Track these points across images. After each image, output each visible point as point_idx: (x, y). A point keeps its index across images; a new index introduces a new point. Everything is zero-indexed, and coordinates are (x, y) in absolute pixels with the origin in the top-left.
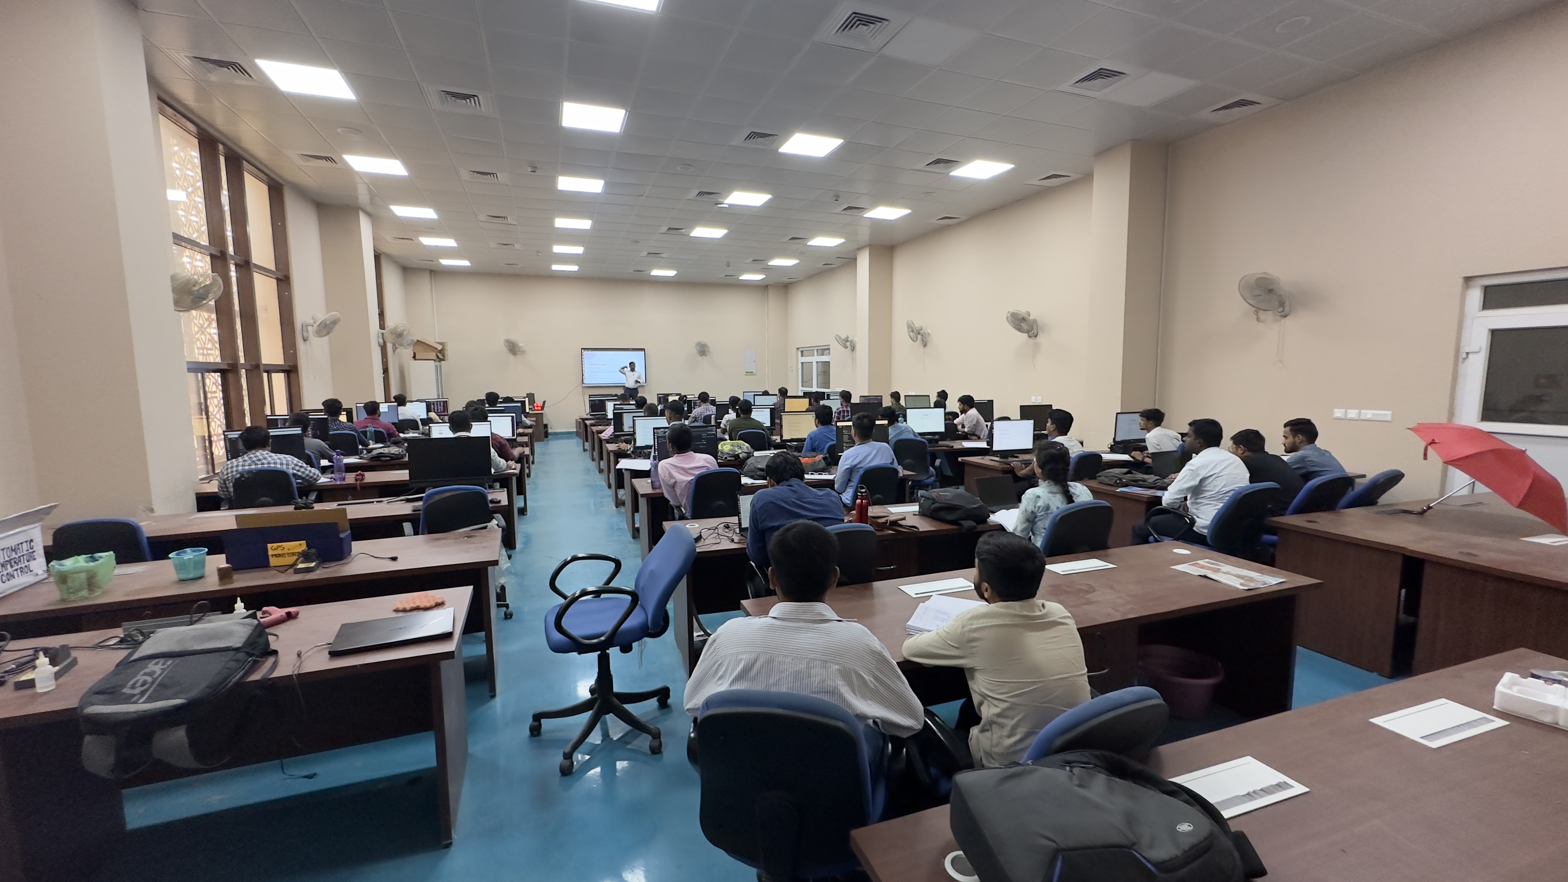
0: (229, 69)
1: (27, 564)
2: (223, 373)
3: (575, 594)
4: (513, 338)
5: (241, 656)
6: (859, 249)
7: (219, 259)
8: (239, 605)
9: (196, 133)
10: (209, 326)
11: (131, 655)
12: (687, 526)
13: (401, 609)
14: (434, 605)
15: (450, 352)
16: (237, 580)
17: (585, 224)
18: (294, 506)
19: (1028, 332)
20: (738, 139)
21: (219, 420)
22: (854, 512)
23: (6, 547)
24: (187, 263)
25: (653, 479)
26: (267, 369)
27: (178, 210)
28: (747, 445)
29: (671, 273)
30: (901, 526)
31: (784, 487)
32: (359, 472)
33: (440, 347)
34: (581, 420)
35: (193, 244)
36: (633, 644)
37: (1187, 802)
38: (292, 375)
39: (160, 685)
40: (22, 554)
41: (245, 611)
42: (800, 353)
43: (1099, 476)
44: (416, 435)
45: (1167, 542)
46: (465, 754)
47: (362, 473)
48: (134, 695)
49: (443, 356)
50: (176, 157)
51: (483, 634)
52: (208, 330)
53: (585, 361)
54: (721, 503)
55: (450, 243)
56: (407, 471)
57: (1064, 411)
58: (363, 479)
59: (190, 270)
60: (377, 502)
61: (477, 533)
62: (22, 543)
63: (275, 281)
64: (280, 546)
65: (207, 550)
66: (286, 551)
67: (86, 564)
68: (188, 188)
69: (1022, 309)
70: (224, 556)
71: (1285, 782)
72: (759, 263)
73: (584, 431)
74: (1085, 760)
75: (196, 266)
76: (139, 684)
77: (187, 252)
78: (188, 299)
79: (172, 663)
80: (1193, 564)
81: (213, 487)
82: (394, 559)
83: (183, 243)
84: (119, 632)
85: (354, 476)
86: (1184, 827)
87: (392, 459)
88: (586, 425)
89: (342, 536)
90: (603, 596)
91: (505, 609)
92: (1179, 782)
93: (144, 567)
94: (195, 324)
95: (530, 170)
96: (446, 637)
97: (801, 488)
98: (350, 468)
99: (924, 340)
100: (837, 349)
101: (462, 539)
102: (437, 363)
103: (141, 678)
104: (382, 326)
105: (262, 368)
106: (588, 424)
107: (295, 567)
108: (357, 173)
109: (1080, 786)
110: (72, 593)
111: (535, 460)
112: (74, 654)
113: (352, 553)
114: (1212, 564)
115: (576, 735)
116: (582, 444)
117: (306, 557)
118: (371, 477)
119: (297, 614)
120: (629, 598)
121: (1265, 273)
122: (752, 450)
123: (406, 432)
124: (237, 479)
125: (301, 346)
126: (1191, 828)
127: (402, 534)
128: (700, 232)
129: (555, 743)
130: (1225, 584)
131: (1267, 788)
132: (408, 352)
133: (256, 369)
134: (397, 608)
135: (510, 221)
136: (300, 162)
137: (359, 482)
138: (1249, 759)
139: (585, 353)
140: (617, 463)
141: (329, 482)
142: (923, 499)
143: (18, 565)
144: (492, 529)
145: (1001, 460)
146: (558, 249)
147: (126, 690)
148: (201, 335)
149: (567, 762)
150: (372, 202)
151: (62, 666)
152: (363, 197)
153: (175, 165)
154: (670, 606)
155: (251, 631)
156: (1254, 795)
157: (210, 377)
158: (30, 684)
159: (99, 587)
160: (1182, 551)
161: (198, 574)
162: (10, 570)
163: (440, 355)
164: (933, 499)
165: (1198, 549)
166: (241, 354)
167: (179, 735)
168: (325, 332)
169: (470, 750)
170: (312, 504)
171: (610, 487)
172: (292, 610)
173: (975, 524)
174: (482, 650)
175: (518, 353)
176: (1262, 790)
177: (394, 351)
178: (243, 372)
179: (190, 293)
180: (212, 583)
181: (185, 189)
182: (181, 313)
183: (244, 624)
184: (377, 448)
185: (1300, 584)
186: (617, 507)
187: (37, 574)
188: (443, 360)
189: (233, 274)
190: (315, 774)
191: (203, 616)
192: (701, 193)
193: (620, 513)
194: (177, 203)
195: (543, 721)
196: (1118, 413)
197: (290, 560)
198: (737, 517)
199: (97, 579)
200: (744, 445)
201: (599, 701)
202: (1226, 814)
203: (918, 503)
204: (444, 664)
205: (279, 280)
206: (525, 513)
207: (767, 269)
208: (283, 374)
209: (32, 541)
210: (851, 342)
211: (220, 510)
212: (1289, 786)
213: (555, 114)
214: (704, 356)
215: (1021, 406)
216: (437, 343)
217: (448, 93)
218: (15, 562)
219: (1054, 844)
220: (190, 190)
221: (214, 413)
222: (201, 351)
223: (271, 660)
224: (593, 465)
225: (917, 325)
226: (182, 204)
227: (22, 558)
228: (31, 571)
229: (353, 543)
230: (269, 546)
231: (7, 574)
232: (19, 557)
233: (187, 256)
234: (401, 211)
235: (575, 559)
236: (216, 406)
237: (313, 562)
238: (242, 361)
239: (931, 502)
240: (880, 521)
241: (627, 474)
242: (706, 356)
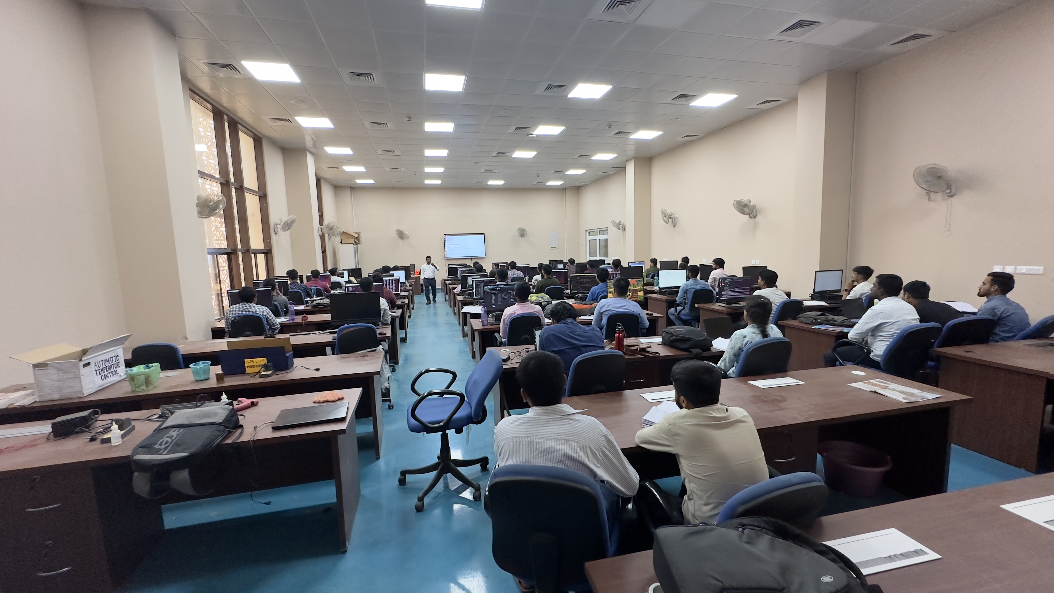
0: (227, 69)
1: (115, 369)
2: (229, 254)
3: (424, 394)
4: (401, 229)
5: (221, 428)
6: (627, 161)
7: (225, 185)
8: (224, 397)
9: (211, 109)
10: (221, 226)
11: (162, 424)
12: (502, 351)
13: (317, 401)
14: (337, 399)
15: (363, 238)
16: (227, 382)
17: (444, 153)
18: (264, 336)
19: (749, 215)
20: (540, 90)
21: (228, 284)
22: (614, 342)
23: (104, 359)
24: (208, 188)
25: (483, 320)
26: (254, 252)
27: (203, 156)
28: (547, 296)
29: (501, 182)
30: (648, 352)
31: (562, 325)
32: (304, 315)
33: (356, 236)
34: (443, 281)
35: (212, 177)
36: (464, 428)
37: (833, 560)
38: (269, 255)
39: (175, 444)
40: (112, 363)
41: (227, 400)
42: (588, 234)
43: (799, 317)
44: (341, 291)
45: (849, 365)
46: (357, 495)
47: (306, 315)
48: (161, 449)
49: (359, 241)
50: (201, 124)
51: (372, 418)
52: (220, 229)
53: (446, 243)
54: (527, 336)
55: (361, 169)
56: (330, 315)
57: (771, 271)
58: (306, 320)
59: (210, 192)
60: (313, 334)
61: (369, 354)
62: (112, 357)
63: (258, 197)
64: (252, 361)
65: (210, 362)
66: (255, 364)
67: (144, 370)
68: (208, 143)
69: (744, 198)
70: (220, 366)
71: (921, 550)
72: (559, 173)
73: (446, 289)
74: (757, 524)
75: (213, 190)
76: (164, 443)
77: (208, 182)
78: (207, 211)
79: (183, 431)
80: (867, 382)
81: (222, 324)
82: (318, 370)
83: (206, 177)
84: (159, 411)
85: (301, 317)
86: (827, 579)
87: (325, 306)
88: (446, 284)
89: (287, 355)
90: (445, 396)
91: (389, 403)
92: (830, 545)
93: (177, 372)
94: (213, 225)
95: (407, 120)
96: (343, 420)
97: (573, 325)
98: (298, 313)
99: (674, 222)
100: (613, 230)
101: (360, 358)
102: (355, 246)
103: (165, 439)
104: (321, 223)
105: (251, 251)
106: (447, 283)
107: (259, 374)
108: (303, 128)
109: (747, 543)
110: (136, 387)
111: (414, 307)
112: (133, 423)
113: (294, 366)
114: (882, 382)
115: (426, 486)
116: (443, 297)
117: (266, 367)
118: (312, 318)
119: (258, 403)
120: (459, 397)
121: (935, 164)
122: (551, 300)
123: (335, 289)
124: (232, 321)
125: (274, 237)
126: (832, 580)
127: (325, 354)
128: (519, 154)
129: (414, 490)
130: (890, 398)
131: (906, 553)
132: (338, 239)
133: (247, 251)
134: (315, 401)
135: (397, 153)
136: (271, 123)
137: (304, 321)
138: (893, 530)
139: (446, 237)
140: (462, 308)
141: (288, 321)
142: (665, 333)
143: (110, 370)
144: (380, 352)
145: (727, 306)
146: (427, 170)
147: (157, 446)
148: (217, 232)
149: (420, 503)
150: (315, 146)
151: (126, 430)
152: (309, 143)
153: (201, 129)
154: (486, 403)
155: (228, 413)
156: (895, 557)
157: (222, 257)
158: (109, 440)
159: (152, 384)
160: (859, 372)
161: (206, 377)
162: (106, 373)
163: (357, 241)
164: (672, 334)
166: (239, 243)
167: (184, 475)
168: (287, 228)
169: (362, 492)
170: (275, 335)
171: (460, 325)
172: (255, 400)
173: (701, 351)
174: (371, 429)
175: (405, 238)
176: (901, 554)
177: (329, 239)
178: (240, 254)
179: (208, 206)
180: (213, 383)
181: (206, 144)
182: (205, 219)
183: (224, 409)
184: (317, 299)
185: (953, 399)
186: (463, 338)
187: (121, 376)
188: (359, 244)
189: (234, 193)
190: (270, 502)
191: (203, 403)
192: (517, 128)
193: (465, 342)
194: (201, 153)
195: (407, 475)
196: (816, 272)
197: (256, 370)
198: (534, 345)
199: (150, 379)
200: (546, 296)
201: (441, 465)
202: (865, 572)
203: (661, 336)
204: (341, 437)
205: (260, 197)
206: (406, 341)
207: (564, 177)
208: (263, 255)
209: (118, 356)
210: (623, 225)
211: (224, 338)
212: (924, 553)
213: (420, 82)
214: (523, 237)
215: (743, 267)
216: (355, 233)
217: (354, 73)
218: (109, 368)
219: (720, 584)
220: (209, 144)
221: (225, 279)
222: (217, 242)
223: (239, 431)
224: (450, 310)
225: (669, 211)
226: (205, 153)
227: (112, 366)
228: (117, 374)
229: (294, 359)
230: (246, 360)
231: (105, 375)
232: (111, 365)
233: (208, 184)
234: (331, 150)
235: (427, 371)
236: (226, 275)
237: (270, 371)
238: (239, 247)
239: (670, 335)
240: (633, 348)
241: (468, 316)
242: (525, 237)
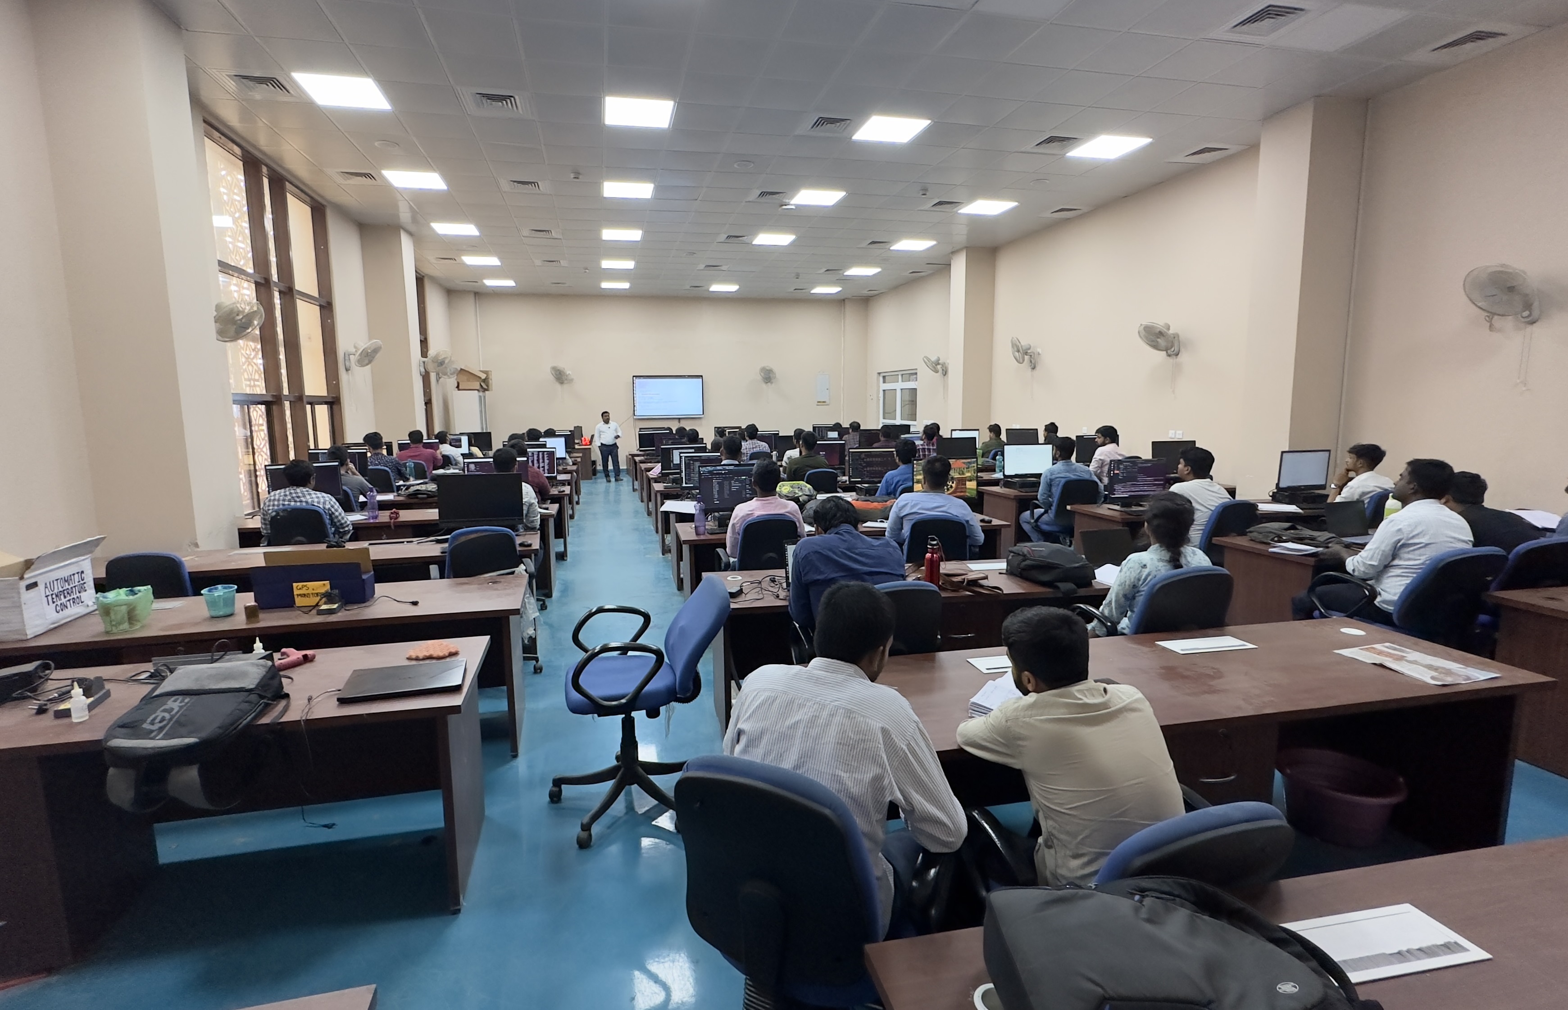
0: (267, 85)
1: (78, 595)
2: (268, 404)
3: (594, 649)
4: (561, 365)
5: (253, 697)
6: (954, 252)
7: (263, 286)
8: (258, 646)
9: (241, 155)
10: (255, 357)
11: (154, 690)
12: (729, 578)
13: (414, 657)
14: (447, 654)
15: (494, 381)
16: (263, 620)
17: (635, 235)
18: (326, 544)
19: (1166, 350)
20: (805, 127)
21: (266, 454)
22: (923, 568)
23: (60, 577)
24: (235, 291)
25: (698, 524)
26: (310, 400)
27: (226, 236)
28: (809, 486)
29: (733, 288)
30: (982, 586)
31: (832, 535)
32: (394, 510)
33: (483, 376)
34: (630, 457)
35: (241, 272)
36: (661, 708)
38: (335, 407)
39: (177, 722)
40: (74, 585)
41: (263, 651)
42: (881, 379)
43: (1251, 532)
44: (457, 471)
45: (1336, 617)
46: (480, 817)
47: (396, 511)
48: (152, 731)
49: (487, 386)
50: (224, 181)
51: (505, 688)
52: (255, 361)
53: (637, 390)
54: (771, 554)
55: (493, 261)
56: (437, 510)
57: (1202, 449)
58: (397, 518)
59: (237, 298)
60: (407, 542)
61: (502, 579)
62: (74, 574)
63: (318, 308)
64: (305, 586)
65: (236, 587)
66: (310, 591)
67: (127, 598)
68: (235, 213)
69: (1159, 321)
70: (252, 594)
71: (1456, 943)
72: (833, 273)
73: (636, 470)
74: (1165, 888)
75: (243, 295)
76: (157, 721)
77: (235, 280)
78: (232, 329)
79: (189, 701)
80: (1367, 648)
81: (255, 523)
82: (415, 603)
83: (230, 272)
84: (150, 667)
85: (389, 514)
86: (1287, 988)
87: (429, 496)
88: (635, 463)
89: (364, 577)
90: (630, 653)
91: (534, 662)
92: (1293, 930)
93: (181, 602)
94: (242, 354)
95: (572, 177)
96: (455, 690)
97: (852, 537)
98: (383, 506)
99: (1033, 362)
100: (925, 373)
101: (486, 585)
102: (481, 394)
103: (160, 714)
104: (424, 353)
105: (305, 400)
106: (637, 461)
107: (317, 608)
108: (396, 189)
110: (113, 625)
111: (580, 500)
112: (108, 686)
113: (375, 596)
114: (1395, 649)
115: (596, 805)
116: (631, 484)
117: (329, 597)
118: (407, 516)
119: (314, 657)
120: (654, 656)
121: (1503, 265)
122: (815, 493)
124: (272, 518)
125: (343, 376)
126: (1297, 991)
127: (427, 577)
128: (764, 239)
129: (576, 811)
131: (1429, 948)
132: (452, 382)
133: (299, 400)
134: (411, 656)
135: (554, 234)
136: (340, 180)
137: (393, 520)
138: (1407, 907)
139: (637, 381)
140: (663, 504)
141: (365, 519)
142: (1012, 554)
143: (70, 596)
144: (520, 576)
145: (1123, 509)
146: (606, 264)
147: (146, 726)
148: (248, 365)
149: (584, 835)
150: (414, 220)
151: (97, 696)
152: (405, 216)
153: (222, 190)
154: (700, 667)
155: (264, 673)
156: (1408, 955)
157: (257, 409)
158: (67, 713)
159: (139, 621)
160: (1354, 631)
161: (229, 612)
162: (63, 600)
163: (484, 385)
164: (1024, 556)
165: (1376, 630)
166: (285, 385)
167: (192, 774)
168: (367, 362)
169: (487, 812)
170: (345, 542)
171: (657, 532)
172: (309, 652)
173: (1076, 587)
174: (503, 706)
175: (566, 382)
176: (1421, 949)
177: (438, 381)
178: (287, 404)
179: (233, 322)
180: (239, 622)
181: (232, 215)
182: (228, 344)
183: (257, 665)
184: (416, 484)
185: (1521, 682)
186: (663, 554)
187: (88, 606)
188: (487, 390)
189: (277, 301)
190: (334, 824)
191: (224, 655)
192: (763, 194)
193: (666, 561)
194: (223, 231)
195: (563, 786)
196: (1283, 452)
197: (313, 601)
198: (784, 570)
199: (135, 613)
200: (806, 487)
201: (622, 770)
203: (1005, 560)
204: (452, 719)
205: (322, 307)
206: (565, 558)
207: (844, 281)
208: (326, 406)
209: (82, 572)
210: (943, 365)
211: (259, 546)
212: (1461, 949)
213: (597, 111)
214: (769, 384)
215: (1153, 442)
216: (481, 371)
217: (484, 95)
218: (68, 593)
220: (237, 215)
221: (261, 446)
222: (248, 383)
223: (283, 703)
224: (642, 507)
225: (1024, 343)
226: (229, 230)
227: (74, 589)
228: (82, 602)
229: (376, 585)
230: (295, 585)
231: (61, 604)
232: (72, 588)
233: (235, 285)
234: (443, 228)
235: (601, 610)
236: (263, 440)
237: (336, 603)
238: (286, 392)
239: (1021, 558)
240: (955, 579)
241: (672, 518)
242: (772, 383)
